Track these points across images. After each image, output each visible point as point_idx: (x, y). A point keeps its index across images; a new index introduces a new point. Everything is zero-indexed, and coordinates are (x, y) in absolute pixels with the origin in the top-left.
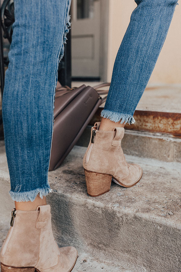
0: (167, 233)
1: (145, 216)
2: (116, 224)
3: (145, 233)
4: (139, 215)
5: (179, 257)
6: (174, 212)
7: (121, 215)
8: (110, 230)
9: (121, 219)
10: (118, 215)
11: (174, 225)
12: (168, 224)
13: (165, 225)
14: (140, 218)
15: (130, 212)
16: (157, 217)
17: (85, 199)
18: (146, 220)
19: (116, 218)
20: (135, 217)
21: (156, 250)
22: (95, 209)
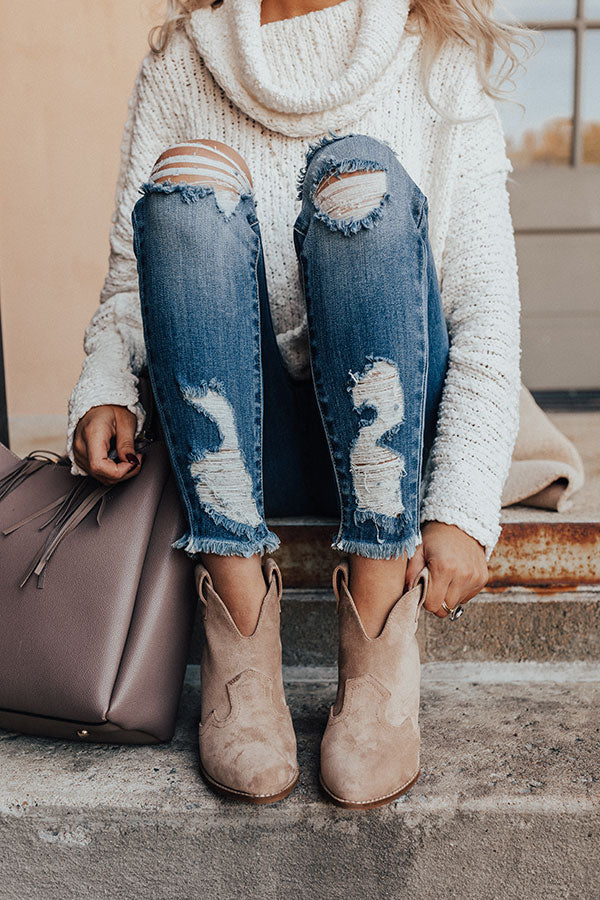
0: (544, 832)
1: (486, 804)
2: (401, 853)
3: (485, 850)
4: (469, 805)
5: (572, 885)
6: (544, 779)
7: (417, 821)
8: (381, 875)
9: (418, 831)
10: (410, 823)
11: (561, 805)
12: (546, 807)
13: (540, 812)
14: (473, 813)
15: (444, 805)
16: (517, 800)
17: (301, 805)
18: (489, 816)
19: (403, 834)
20: (460, 815)
21: (513, 890)
22: (337, 824)
